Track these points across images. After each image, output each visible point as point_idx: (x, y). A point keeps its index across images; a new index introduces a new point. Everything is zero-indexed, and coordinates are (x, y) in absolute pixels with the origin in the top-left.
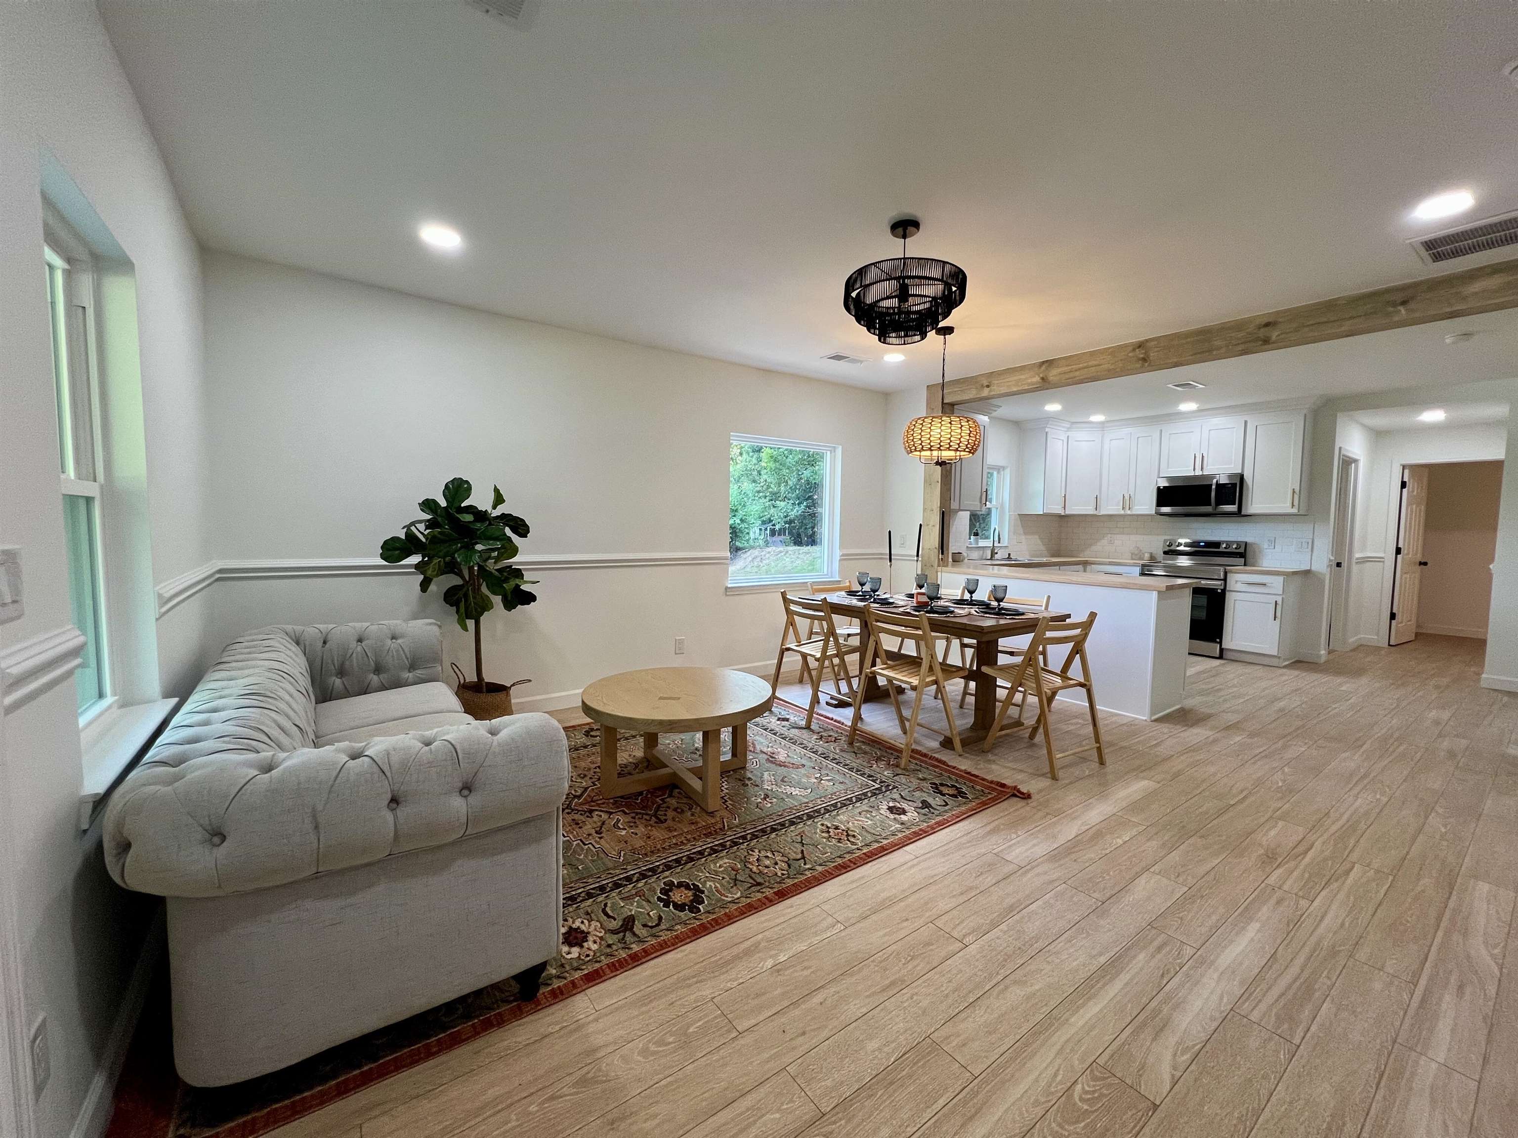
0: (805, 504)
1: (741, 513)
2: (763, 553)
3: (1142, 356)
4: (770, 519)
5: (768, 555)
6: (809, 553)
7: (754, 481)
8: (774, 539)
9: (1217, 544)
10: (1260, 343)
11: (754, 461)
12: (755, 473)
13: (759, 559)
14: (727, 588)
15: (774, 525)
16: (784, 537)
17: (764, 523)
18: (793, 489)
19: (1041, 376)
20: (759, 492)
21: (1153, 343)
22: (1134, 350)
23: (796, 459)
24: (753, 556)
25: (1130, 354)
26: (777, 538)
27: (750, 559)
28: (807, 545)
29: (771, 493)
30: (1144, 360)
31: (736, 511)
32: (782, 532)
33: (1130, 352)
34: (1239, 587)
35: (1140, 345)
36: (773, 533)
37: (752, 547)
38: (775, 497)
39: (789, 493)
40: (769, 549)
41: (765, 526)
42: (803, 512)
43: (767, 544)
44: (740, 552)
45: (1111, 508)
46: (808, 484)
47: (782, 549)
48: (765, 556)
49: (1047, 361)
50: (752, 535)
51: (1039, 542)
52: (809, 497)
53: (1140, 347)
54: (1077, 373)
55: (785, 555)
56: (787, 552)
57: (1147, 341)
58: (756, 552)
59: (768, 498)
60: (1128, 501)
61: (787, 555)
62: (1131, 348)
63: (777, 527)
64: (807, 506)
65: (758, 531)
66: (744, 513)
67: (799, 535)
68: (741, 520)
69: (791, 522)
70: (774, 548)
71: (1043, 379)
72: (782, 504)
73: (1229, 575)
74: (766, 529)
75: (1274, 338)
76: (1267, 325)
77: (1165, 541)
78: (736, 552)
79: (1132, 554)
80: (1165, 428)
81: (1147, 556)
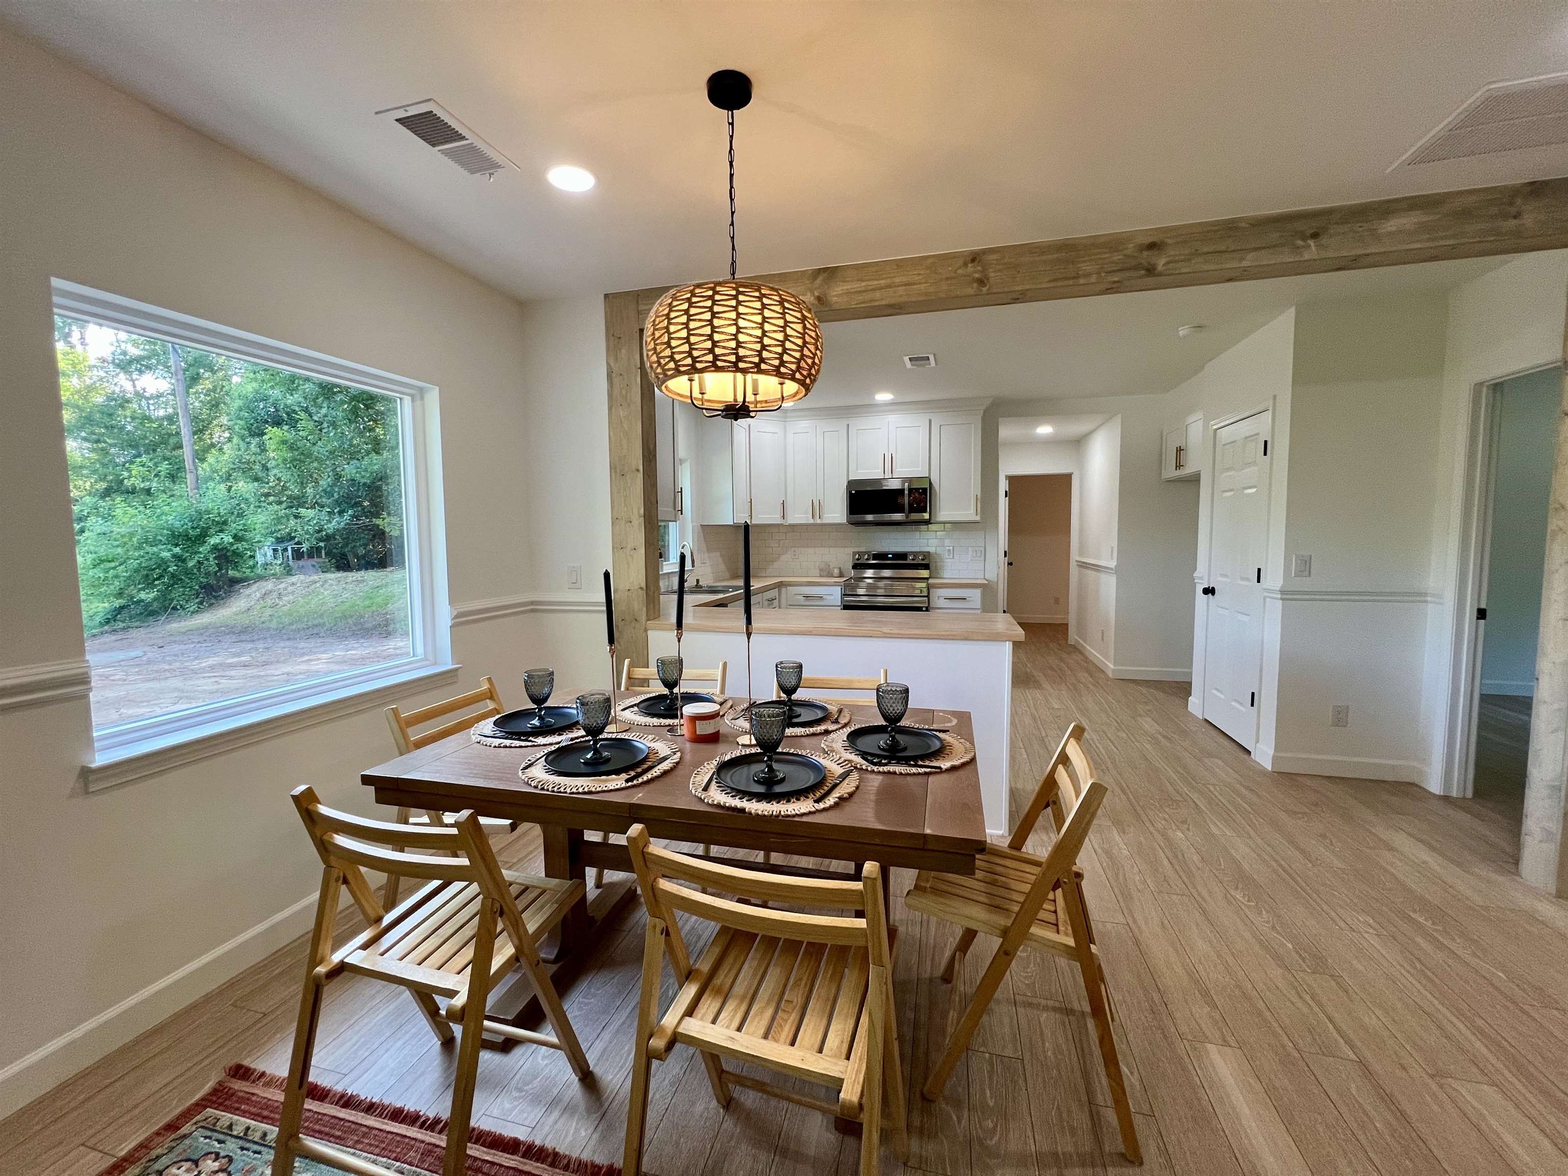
0: (350, 512)
1: (234, 527)
2: (283, 586)
3: (977, 275)
4: (290, 534)
5: (290, 589)
6: (363, 581)
7: (256, 479)
8: (301, 563)
9: (903, 556)
10: (1143, 272)
11: (253, 448)
12: (257, 467)
13: (275, 595)
14: (86, 773)
15: (299, 543)
16: (319, 560)
17: (279, 540)
18: (328, 493)
19: (816, 294)
20: (267, 495)
21: (994, 257)
22: (965, 264)
23: (329, 447)
24: (263, 591)
25: (960, 271)
26: (305, 562)
27: (258, 595)
28: (358, 570)
29: (289, 497)
30: (981, 282)
31: (225, 523)
32: (314, 552)
33: (960, 268)
34: (942, 603)
35: (975, 258)
36: (298, 555)
37: (260, 578)
38: (298, 502)
39: (321, 497)
40: (293, 579)
41: (283, 545)
42: (347, 524)
43: (289, 572)
44: (238, 587)
45: (799, 516)
46: (353, 485)
47: (316, 577)
48: (285, 589)
49: (825, 270)
50: (260, 559)
51: (720, 560)
52: (356, 503)
53: (973, 260)
54: (878, 295)
55: (322, 586)
56: (326, 581)
57: (985, 252)
58: (269, 585)
59: (284, 505)
60: (817, 508)
61: (326, 586)
62: (961, 262)
63: (305, 547)
64: (353, 516)
65: (270, 553)
66: (240, 527)
67: (343, 556)
68: (235, 537)
69: (328, 538)
70: (302, 577)
71: (819, 299)
72: (310, 513)
73: (931, 590)
74: (285, 550)
75: (1160, 268)
76: (1152, 246)
77: (854, 553)
78: (231, 586)
79: (821, 570)
80: (852, 422)
81: (836, 571)
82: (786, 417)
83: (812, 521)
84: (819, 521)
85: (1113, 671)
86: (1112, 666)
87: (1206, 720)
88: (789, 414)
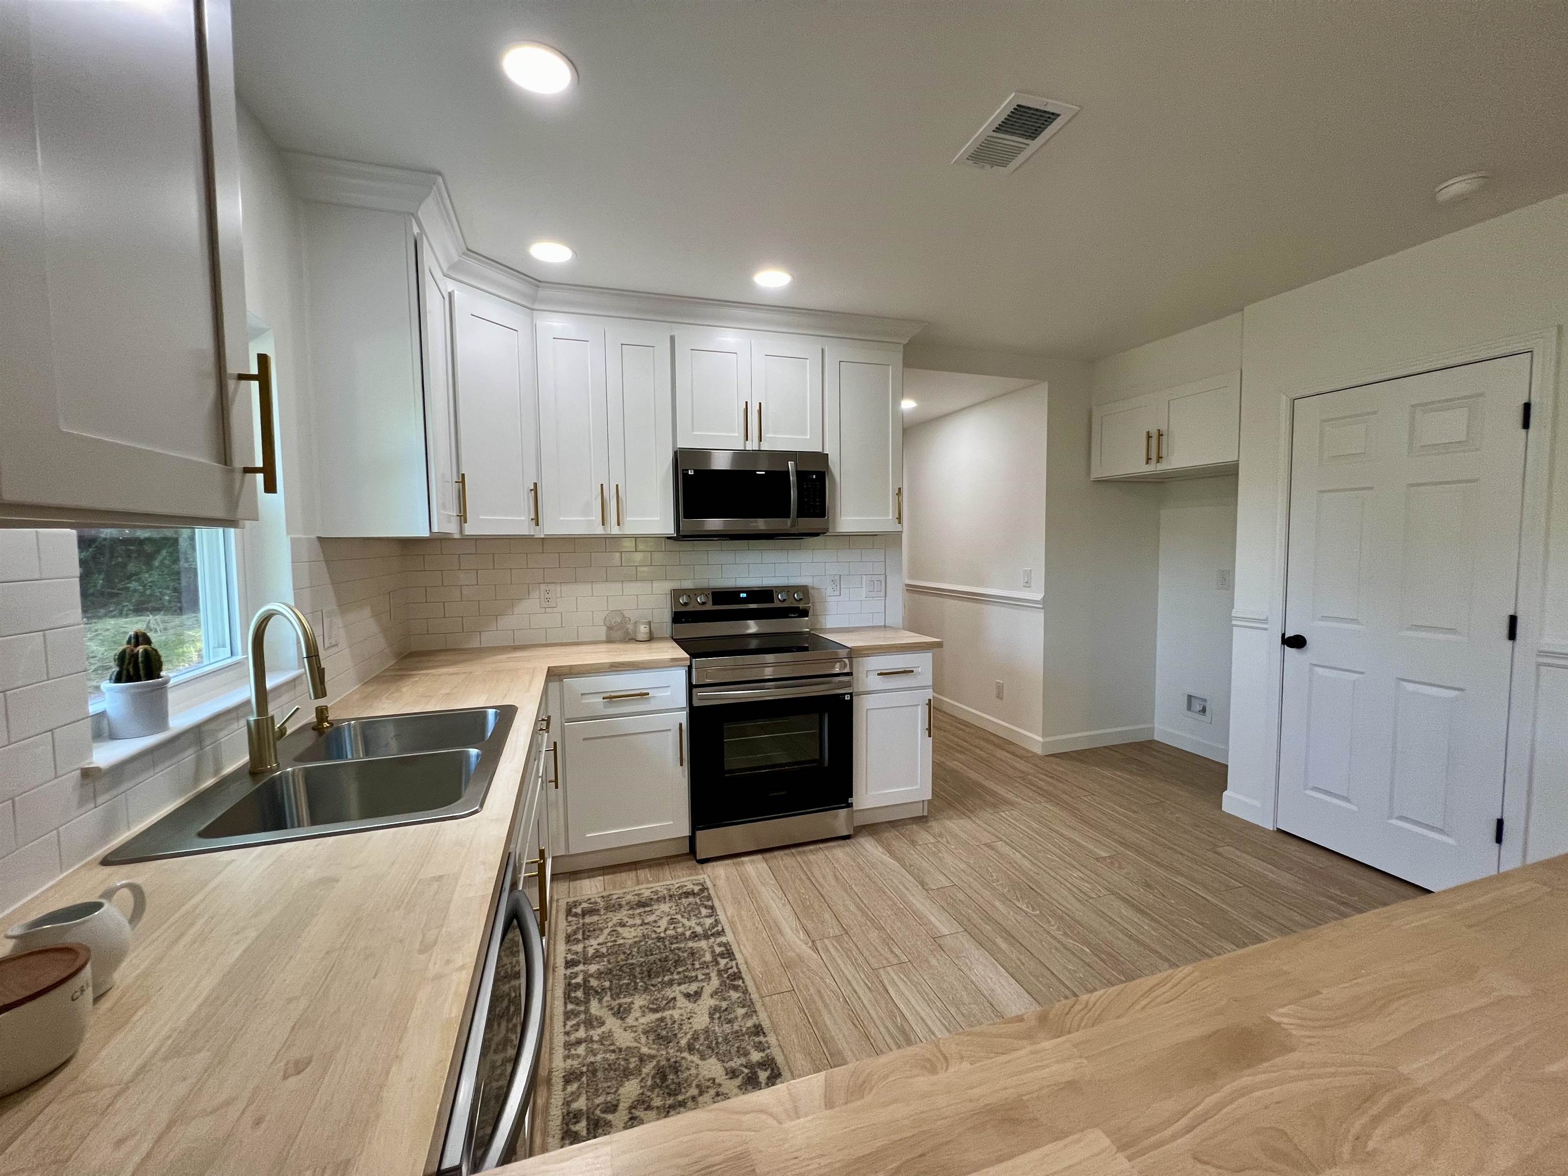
9: (766, 594)
34: (873, 682)
45: (572, 520)
60: (611, 505)
73: (854, 661)
77: (678, 594)
79: (610, 628)
80: (681, 333)
81: (643, 630)
82: (534, 299)
83: (599, 530)
84: (615, 530)
85: (1044, 744)
86: (1040, 739)
87: (1279, 830)
88: (543, 293)
